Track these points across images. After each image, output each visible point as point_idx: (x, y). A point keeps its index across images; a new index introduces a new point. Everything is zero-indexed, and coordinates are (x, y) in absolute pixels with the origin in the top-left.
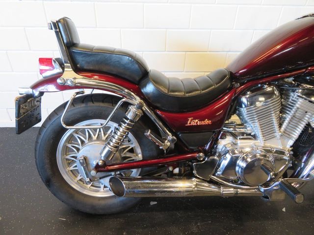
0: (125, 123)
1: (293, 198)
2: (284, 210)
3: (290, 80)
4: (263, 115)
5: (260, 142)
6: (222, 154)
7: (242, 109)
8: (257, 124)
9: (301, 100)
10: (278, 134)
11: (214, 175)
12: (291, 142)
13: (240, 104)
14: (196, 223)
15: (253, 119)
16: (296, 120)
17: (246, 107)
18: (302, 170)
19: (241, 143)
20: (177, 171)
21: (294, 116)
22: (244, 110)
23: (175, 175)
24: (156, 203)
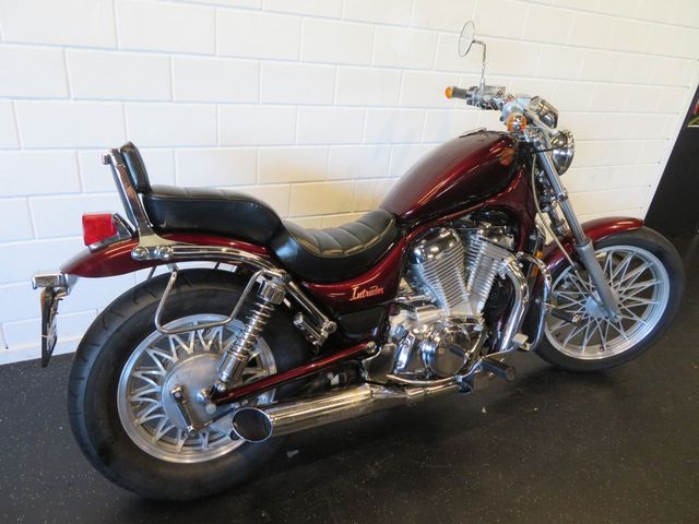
0: (258, 309)
1: (504, 376)
2: (484, 411)
3: (467, 218)
4: (444, 272)
5: (446, 311)
6: (399, 338)
7: (418, 266)
8: (439, 285)
9: (484, 244)
10: (465, 296)
11: (392, 373)
12: (481, 305)
13: (413, 258)
14: (373, 464)
15: (432, 279)
16: (483, 271)
17: (422, 261)
18: (500, 342)
19: (421, 317)
20: (335, 380)
21: (480, 268)
22: (420, 267)
23: (335, 386)
24: (297, 452)
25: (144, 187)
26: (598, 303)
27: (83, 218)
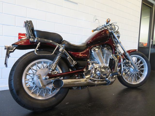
0: (59, 54)
5: (100, 64)
7: (93, 53)
8: (98, 58)
10: (104, 61)
12: (108, 65)
24: (68, 103)
25: (33, 30)
26: (133, 69)
27: (19, 33)
